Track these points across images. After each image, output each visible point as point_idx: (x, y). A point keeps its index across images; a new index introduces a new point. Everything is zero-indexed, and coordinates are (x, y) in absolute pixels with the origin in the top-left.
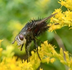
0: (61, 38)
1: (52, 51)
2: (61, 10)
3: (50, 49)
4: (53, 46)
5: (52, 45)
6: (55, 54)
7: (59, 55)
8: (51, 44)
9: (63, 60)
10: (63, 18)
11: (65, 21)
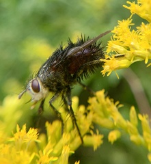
0: (139, 77)
1: (113, 116)
2: (130, 22)
3: (108, 110)
4: (114, 102)
5: (112, 100)
6: (119, 121)
7: (129, 123)
8: (110, 98)
9: (136, 134)
10: (132, 43)
11: (136, 51)
